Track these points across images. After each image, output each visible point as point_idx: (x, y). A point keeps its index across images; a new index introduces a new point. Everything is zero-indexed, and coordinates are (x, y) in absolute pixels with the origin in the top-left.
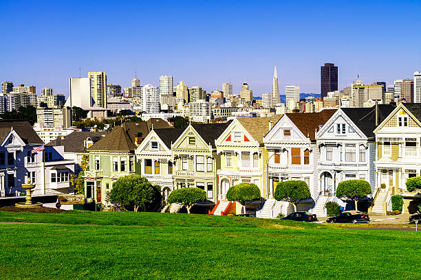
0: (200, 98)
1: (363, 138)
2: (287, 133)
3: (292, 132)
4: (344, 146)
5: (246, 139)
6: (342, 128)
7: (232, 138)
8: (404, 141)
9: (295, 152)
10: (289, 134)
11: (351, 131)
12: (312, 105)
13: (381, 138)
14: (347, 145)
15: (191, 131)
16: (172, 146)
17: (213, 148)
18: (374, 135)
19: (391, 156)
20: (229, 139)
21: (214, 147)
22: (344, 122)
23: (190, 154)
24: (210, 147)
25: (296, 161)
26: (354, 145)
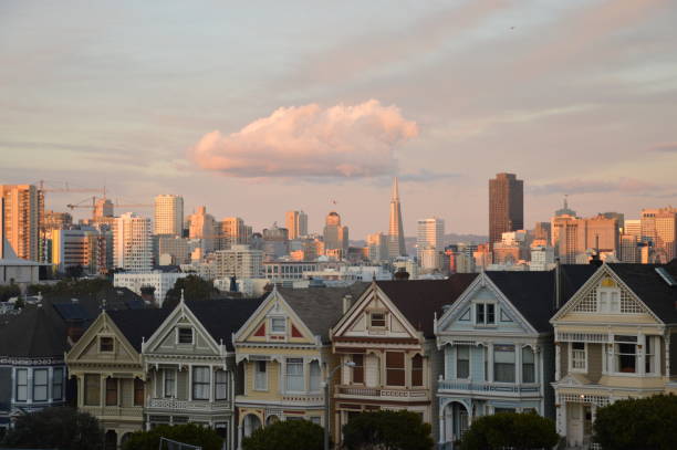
0: (240, 241)
1: (530, 334)
2: (378, 320)
3: (388, 319)
4: (491, 348)
5: (296, 333)
6: (486, 314)
7: (268, 330)
8: (611, 341)
9: (394, 360)
10: (383, 324)
11: (505, 318)
12: (469, 259)
13: (565, 335)
14: (497, 348)
15: (183, 315)
16: (144, 346)
17: (228, 350)
18: (551, 328)
19: (585, 371)
20: (261, 332)
21: (230, 348)
23: (181, 364)
24: (222, 348)
25: (395, 378)
26: (511, 348)
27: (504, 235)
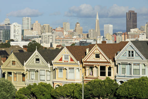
0: (49, 32)
1: (144, 60)
2: (97, 56)
3: (100, 56)
4: (132, 65)
6: (131, 54)
7: (63, 59)
11: (137, 55)
14: (134, 64)
15: (37, 54)
16: (25, 64)
20: (61, 60)
21: (51, 64)
22: (133, 50)
23: (36, 69)
24: (49, 65)
26: (139, 64)
27: (131, 30)
